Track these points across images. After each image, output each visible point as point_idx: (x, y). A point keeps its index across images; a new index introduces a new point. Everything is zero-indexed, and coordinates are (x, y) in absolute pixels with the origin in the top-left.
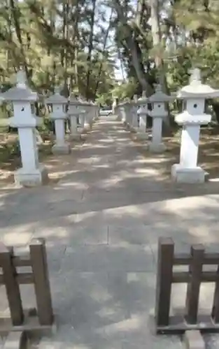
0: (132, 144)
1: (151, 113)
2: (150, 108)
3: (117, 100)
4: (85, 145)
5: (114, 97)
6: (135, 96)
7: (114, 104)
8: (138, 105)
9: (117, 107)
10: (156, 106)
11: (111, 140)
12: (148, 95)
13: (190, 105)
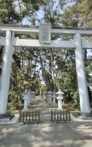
0: (48, 105)
1: (53, 97)
2: (52, 95)
3: (42, 91)
4: (34, 105)
5: (41, 90)
6: (48, 91)
7: (41, 92)
8: (49, 94)
9: (42, 94)
10: (53, 95)
11: (41, 104)
12: (52, 92)
13: (59, 96)
